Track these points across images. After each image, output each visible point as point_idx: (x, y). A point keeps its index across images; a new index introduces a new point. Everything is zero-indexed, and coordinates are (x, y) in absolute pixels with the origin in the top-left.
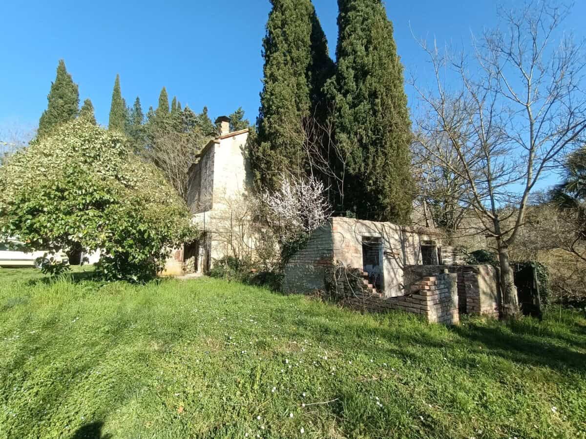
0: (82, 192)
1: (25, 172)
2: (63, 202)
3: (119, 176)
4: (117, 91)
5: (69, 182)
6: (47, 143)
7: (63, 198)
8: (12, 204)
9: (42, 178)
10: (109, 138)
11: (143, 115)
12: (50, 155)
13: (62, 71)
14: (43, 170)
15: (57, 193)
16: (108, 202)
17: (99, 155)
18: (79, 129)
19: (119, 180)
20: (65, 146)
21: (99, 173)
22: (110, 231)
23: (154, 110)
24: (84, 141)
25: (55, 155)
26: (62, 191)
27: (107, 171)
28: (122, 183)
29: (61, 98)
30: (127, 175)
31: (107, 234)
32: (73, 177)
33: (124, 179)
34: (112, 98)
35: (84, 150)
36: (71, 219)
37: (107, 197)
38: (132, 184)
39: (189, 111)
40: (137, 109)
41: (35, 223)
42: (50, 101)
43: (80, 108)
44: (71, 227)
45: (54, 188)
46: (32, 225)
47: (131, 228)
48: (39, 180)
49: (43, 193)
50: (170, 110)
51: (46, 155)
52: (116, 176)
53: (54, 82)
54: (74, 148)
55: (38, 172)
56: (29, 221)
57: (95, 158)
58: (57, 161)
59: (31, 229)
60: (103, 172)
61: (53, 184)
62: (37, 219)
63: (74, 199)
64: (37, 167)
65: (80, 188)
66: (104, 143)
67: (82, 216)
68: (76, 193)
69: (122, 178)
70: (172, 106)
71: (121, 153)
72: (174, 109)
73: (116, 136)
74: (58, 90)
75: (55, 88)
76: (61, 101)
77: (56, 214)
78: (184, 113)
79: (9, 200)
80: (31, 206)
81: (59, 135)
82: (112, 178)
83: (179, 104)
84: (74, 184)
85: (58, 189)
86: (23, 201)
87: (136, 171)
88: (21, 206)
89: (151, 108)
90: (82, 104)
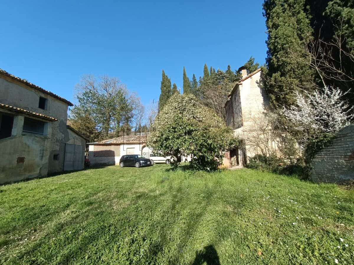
0: (182, 128)
1: (161, 123)
2: (175, 134)
3: (195, 116)
4: (184, 75)
5: (176, 124)
6: (166, 108)
7: (175, 132)
8: (159, 137)
9: (167, 124)
10: (188, 99)
11: (197, 82)
12: (168, 113)
13: (164, 75)
14: (166, 120)
15: (173, 130)
16: (192, 131)
17: (185, 108)
18: (176, 98)
19: (195, 118)
20: (172, 107)
21: (186, 117)
22: (195, 145)
23: (202, 78)
24: (179, 103)
25: (169, 113)
26: (174, 128)
27: (190, 115)
28: (196, 120)
29: (165, 87)
30: (198, 115)
31: (194, 147)
32: (177, 121)
33: (197, 117)
34: (183, 79)
35: (179, 107)
36: (179, 141)
37: (192, 128)
38: (201, 119)
39: (220, 72)
40: (194, 80)
41: (167, 144)
42: (161, 90)
43: (172, 89)
44: (180, 145)
45: (171, 127)
46: (166, 145)
47: (204, 143)
48: (166, 125)
49: (168, 131)
50: (210, 75)
51: (167, 114)
52: (194, 117)
53: (162, 81)
54: (175, 108)
55: (165, 122)
56: (165, 144)
57: (184, 110)
58: (170, 115)
59: (166, 147)
60: (188, 116)
61: (171, 126)
62: (167, 142)
63: (179, 131)
64: (164, 119)
65: (181, 126)
66: (186, 102)
67: (183, 139)
68: (179, 128)
69: (196, 117)
70: (210, 72)
71: (194, 105)
72: (211, 73)
73: (191, 97)
74: (163, 84)
75: (162, 83)
76: (165, 88)
77: (174, 139)
78: (217, 74)
79: (158, 135)
80: (165, 137)
81: (169, 103)
82: (192, 118)
83: (214, 69)
84: (178, 124)
85: (173, 128)
86: (162, 135)
87: (202, 112)
88: (162, 137)
89: (200, 78)
90: (172, 87)
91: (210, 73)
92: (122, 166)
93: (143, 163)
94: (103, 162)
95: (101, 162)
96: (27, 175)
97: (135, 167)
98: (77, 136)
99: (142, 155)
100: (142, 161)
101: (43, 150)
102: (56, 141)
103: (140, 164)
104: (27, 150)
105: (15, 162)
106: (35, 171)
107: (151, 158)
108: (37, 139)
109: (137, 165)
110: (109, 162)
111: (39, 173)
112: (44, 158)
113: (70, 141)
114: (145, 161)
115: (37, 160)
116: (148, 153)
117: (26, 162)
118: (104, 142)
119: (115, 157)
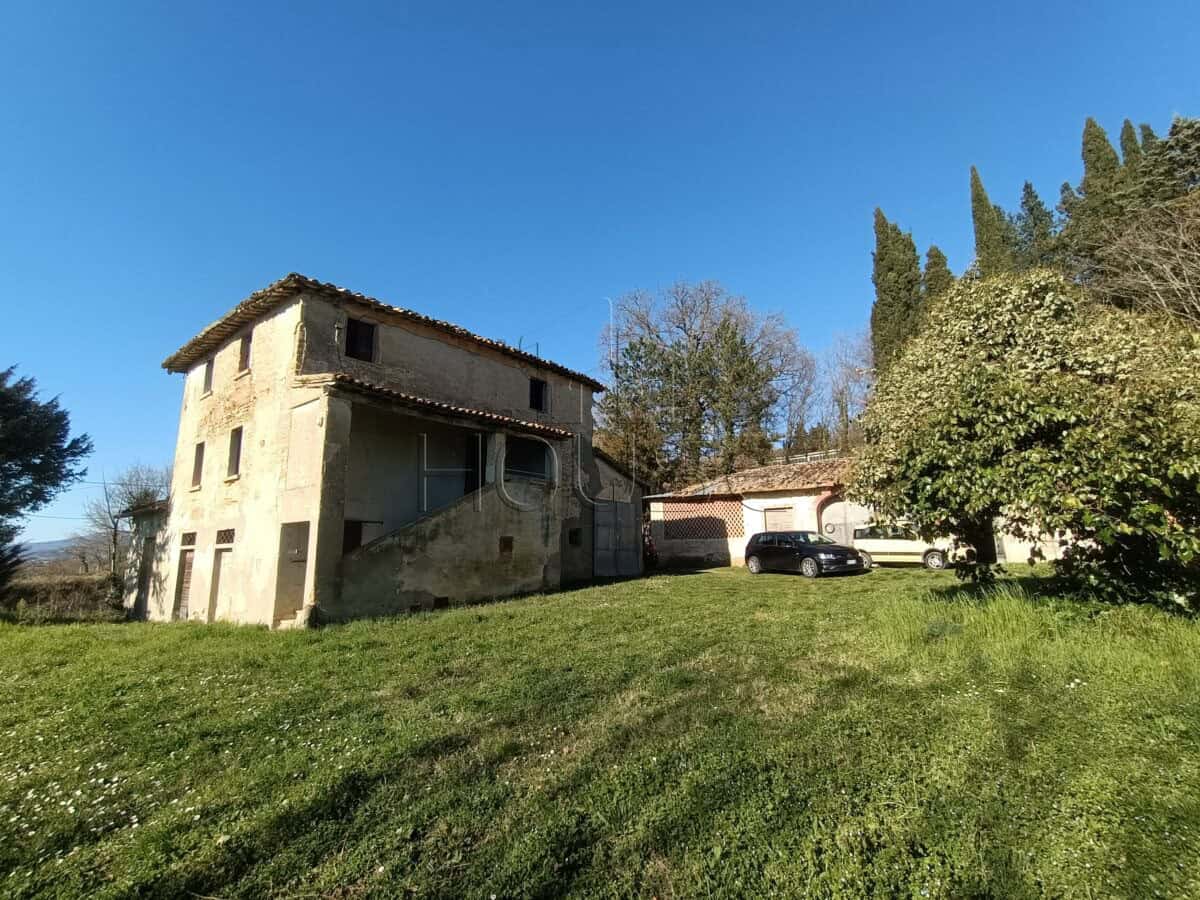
0: (1005, 417)
1: (899, 408)
2: (976, 444)
3: (1069, 362)
4: (979, 199)
5: (976, 404)
6: (917, 350)
7: (971, 437)
8: (896, 462)
9: (927, 409)
10: (1025, 292)
11: (1049, 215)
12: (928, 367)
13: (881, 225)
14: (925, 395)
15: (961, 430)
16: (1065, 425)
17: (1013, 335)
18: (961, 302)
19: (1072, 370)
20: (948, 341)
21: (1023, 371)
22: (1088, 488)
23: (1075, 185)
24: (978, 319)
25: (936, 364)
26: (969, 424)
27: (1038, 360)
28: (1081, 376)
29: (891, 269)
30: (1086, 355)
31: (1082, 496)
32: (979, 396)
33: (1082, 365)
34: (971, 220)
35: (980, 335)
36: (999, 474)
37: (1060, 416)
38: (1106, 370)
40: (1031, 210)
41: (938, 490)
42: (876, 285)
43: (923, 270)
44: (1002, 490)
45: (954, 421)
46: (935, 492)
48: (924, 415)
49: (938, 435)
50: (1121, 161)
51: (923, 370)
52: (1063, 366)
53: (875, 251)
54: (962, 339)
55: (919, 402)
56: (928, 487)
57: (1006, 343)
58: (941, 373)
59: (935, 502)
60: (1031, 365)
61: (950, 414)
62: (939, 482)
63: (995, 434)
64: (916, 393)
65: (999, 410)
66: (1017, 308)
67: (1018, 464)
68: (995, 421)
69: (1076, 366)
70: (1124, 148)
71: (1059, 313)
72: (1127, 151)
73: (1038, 283)
74: (882, 260)
75: (879, 259)
76: (892, 275)
77: (969, 468)
78: (1172, 142)
79: (892, 457)
80: (926, 461)
81: (931, 327)
82: (1054, 371)
83: (1146, 129)
84: (987, 406)
85: (961, 423)
86: (912, 455)
87: (1106, 338)
88: (911, 463)
89: (1066, 188)
90: (923, 261)
91: (1119, 152)
92: (754, 569)
93: (830, 562)
94: (693, 554)
95: (687, 554)
96: (519, 582)
97: (801, 574)
98: (620, 478)
99: (820, 532)
100: (826, 553)
101: (548, 518)
102: (571, 492)
103: (819, 565)
104: (516, 518)
105: (496, 548)
106: (533, 574)
107: (859, 545)
108: (534, 489)
109: (808, 567)
110: (712, 555)
111: (544, 577)
112: (551, 540)
113: (603, 491)
114: (835, 555)
115: (538, 543)
116: (843, 528)
117: (517, 550)
118: (690, 490)
119: (729, 539)
